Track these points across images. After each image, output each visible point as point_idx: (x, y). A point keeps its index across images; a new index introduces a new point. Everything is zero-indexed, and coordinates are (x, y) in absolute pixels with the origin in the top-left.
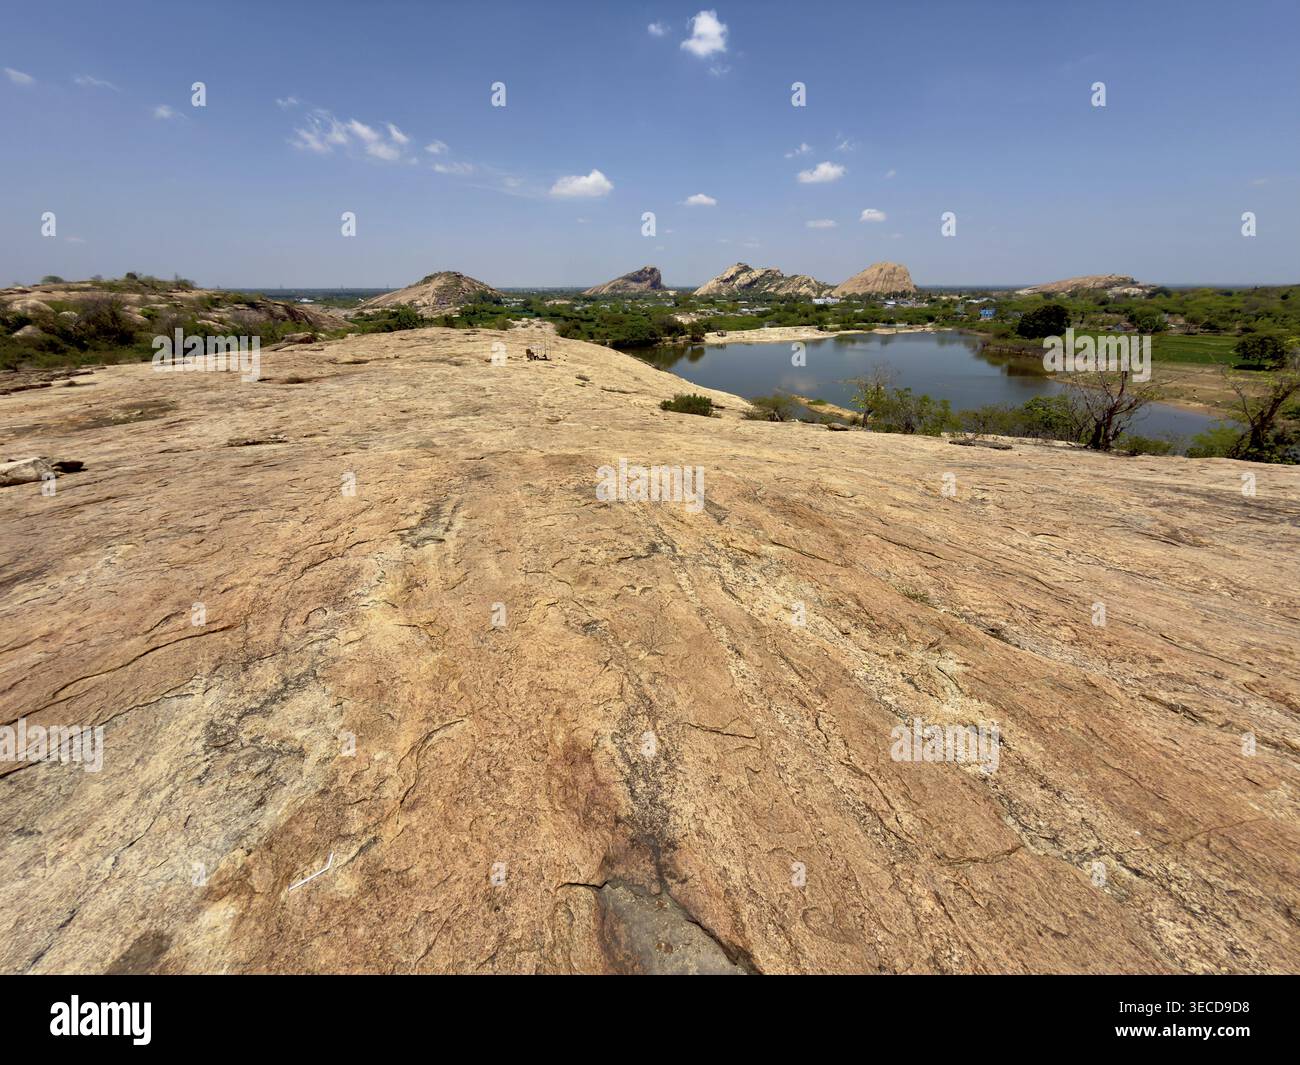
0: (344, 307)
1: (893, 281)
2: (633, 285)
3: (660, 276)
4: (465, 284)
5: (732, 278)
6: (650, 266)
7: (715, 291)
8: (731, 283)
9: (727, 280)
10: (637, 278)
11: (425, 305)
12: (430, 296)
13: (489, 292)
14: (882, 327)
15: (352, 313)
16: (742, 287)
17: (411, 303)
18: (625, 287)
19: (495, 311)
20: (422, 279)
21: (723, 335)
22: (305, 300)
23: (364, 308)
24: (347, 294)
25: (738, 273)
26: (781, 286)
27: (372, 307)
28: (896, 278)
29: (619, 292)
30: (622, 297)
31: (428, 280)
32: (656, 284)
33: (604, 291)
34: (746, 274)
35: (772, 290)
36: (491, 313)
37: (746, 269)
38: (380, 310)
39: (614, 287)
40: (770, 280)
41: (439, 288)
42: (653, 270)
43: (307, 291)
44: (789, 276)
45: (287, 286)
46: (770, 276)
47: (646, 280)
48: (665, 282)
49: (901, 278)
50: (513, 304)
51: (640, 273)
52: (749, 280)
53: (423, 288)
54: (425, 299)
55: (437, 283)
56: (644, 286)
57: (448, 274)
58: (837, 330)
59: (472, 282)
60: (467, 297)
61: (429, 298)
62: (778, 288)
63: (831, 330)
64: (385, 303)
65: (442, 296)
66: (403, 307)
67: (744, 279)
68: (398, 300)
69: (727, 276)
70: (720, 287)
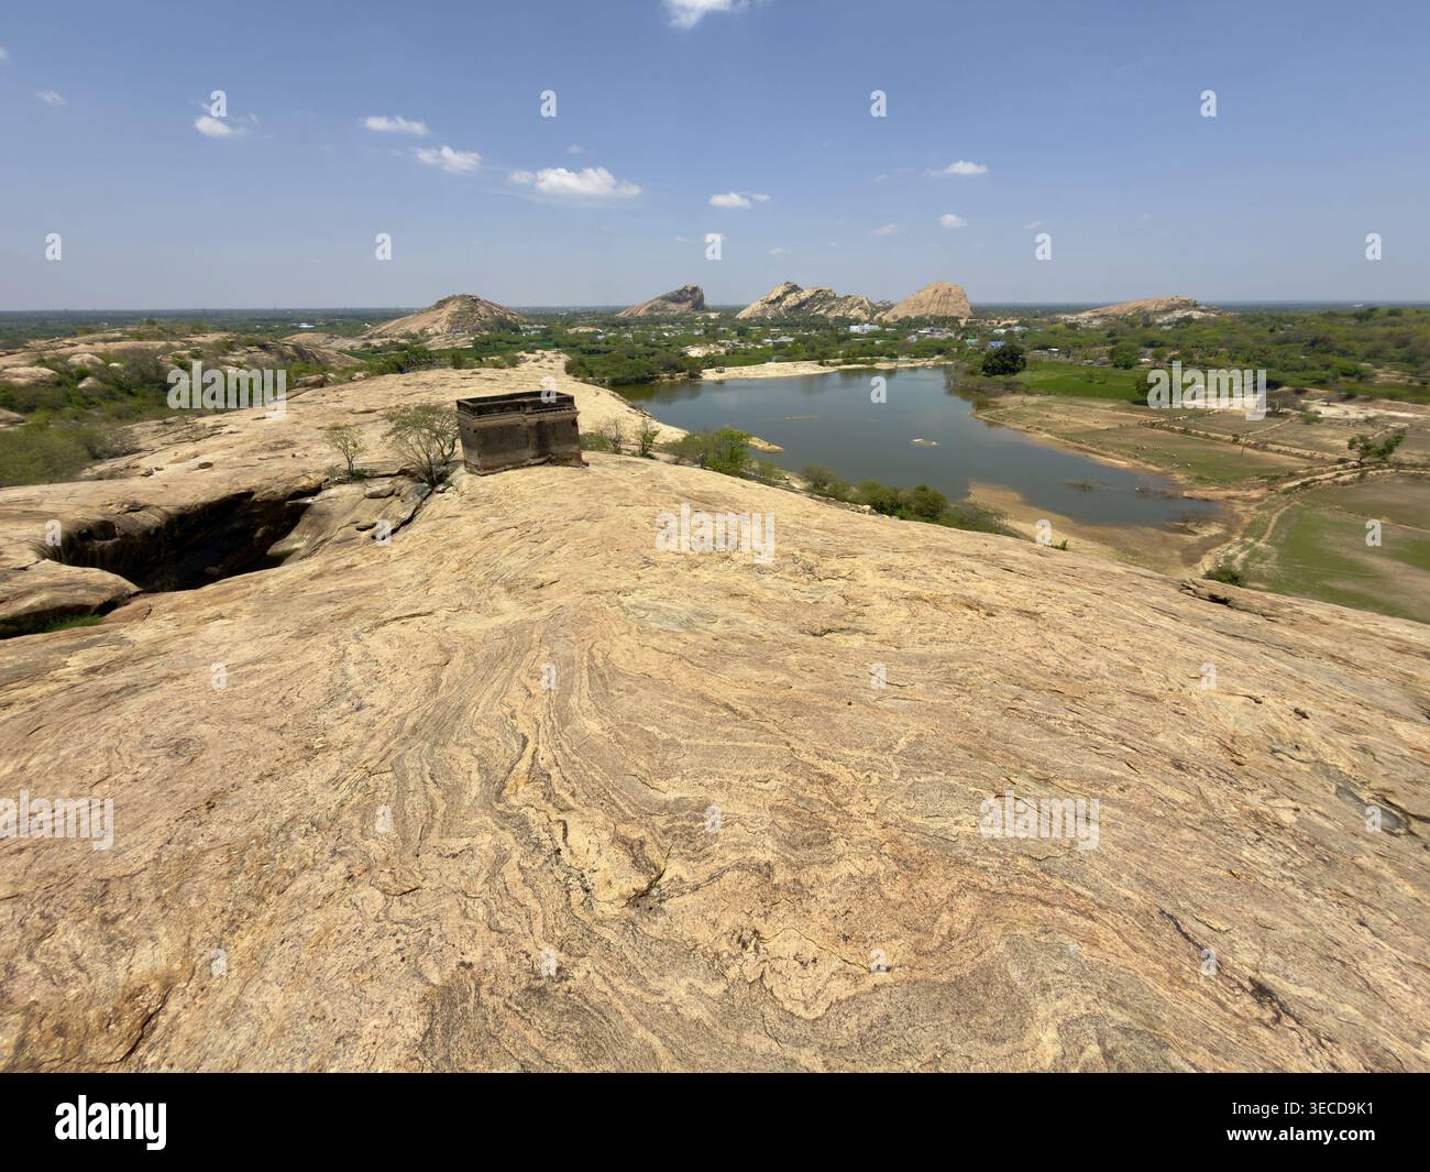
0: (349, 336)
1: (948, 303)
2: (672, 306)
3: (702, 295)
4: (481, 310)
5: (779, 299)
6: (691, 284)
7: (759, 314)
8: (777, 305)
9: (773, 302)
10: (678, 297)
11: (437, 334)
12: (443, 322)
13: (509, 317)
14: (885, 361)
15: (356, 343)
16: (790, 309)
17: (422, 332)
18: (664, 308)
19: (512, 341)
20: (434, 303)
21: (721, 372)
22: (305, 326)
23: (371, 337)
24: (352, 317)
25: (786, 293)
26: (832, 308)
27: (380, 336)
28: (951, 299)
29: (657, 314)
30: (657, 321)
31: (441, 304)
32: (699, 305)
33: (641, 313)
34: (794, 294)
35: (822, 312)
36: (508, 343)
37: (795, 289)
38: (388, 339)
39: (651, 309)
40: (821, 301)
41: (454, 314)
42: (695, 290)
43: (304, 312)
44: (841, 297)
45: (281, 306)
46: (822, 297)
47: (687, 300)
48: (708, 302)
49: (957, 299)
50: (533, 332)
51: (680, 293)
52: (798, 302)
53: (434, 315)
54: (437, 327)
55: (452, 308)
56: (685, 306)
57: (463, 298)
58: (839, 364)
59: (490, 307)
60: (484, 324)
61: (441, 326)
62: (829, 309)
63: (833, 365)
64: (394, 331)
65: (456, 323)
66: (414, 337)
67: (791, 300)
68: (407, 328)
69: (773, 297)
70: (764, 310)
